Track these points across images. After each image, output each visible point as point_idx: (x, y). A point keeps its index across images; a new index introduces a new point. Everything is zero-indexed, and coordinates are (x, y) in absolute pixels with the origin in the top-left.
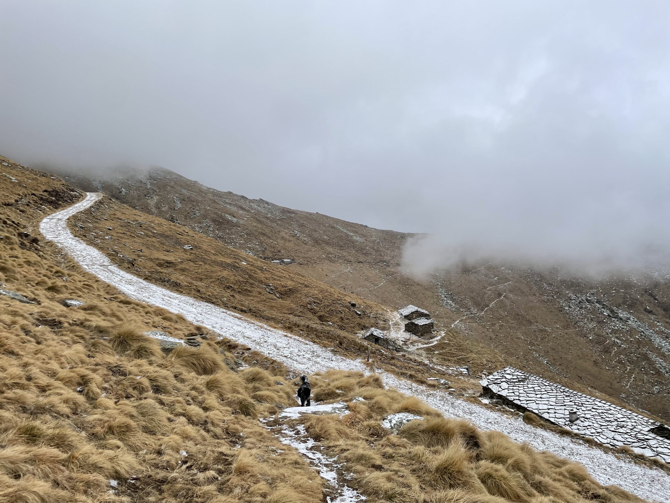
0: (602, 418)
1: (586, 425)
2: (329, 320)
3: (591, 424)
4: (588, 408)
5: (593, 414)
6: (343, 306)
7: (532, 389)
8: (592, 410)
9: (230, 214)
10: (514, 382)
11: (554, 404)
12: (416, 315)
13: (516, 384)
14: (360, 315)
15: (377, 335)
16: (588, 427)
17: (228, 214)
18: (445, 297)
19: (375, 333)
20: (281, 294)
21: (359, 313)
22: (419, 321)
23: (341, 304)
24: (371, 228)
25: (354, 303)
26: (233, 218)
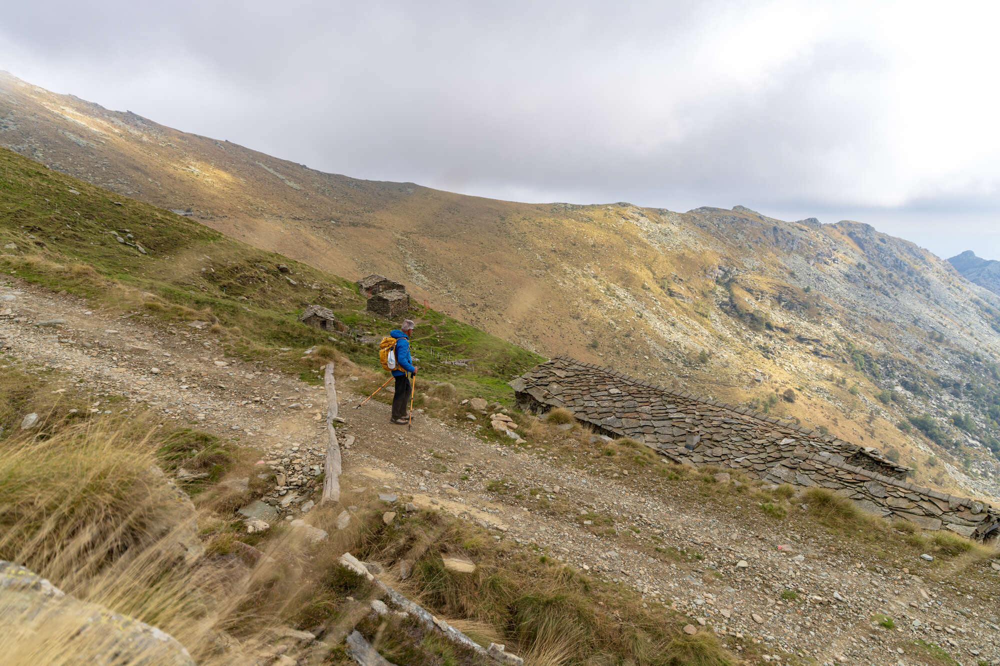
0: (745, 439)
1: (720, 455)
2: (240, 292)
3: (726, 451)
4: (714, 423)
5: (725, 432)
6: (267, 272)
7: (606, 393)
8: (723, 425)
9: (73, 132)
10: (571, 383)
11: (650, 417)
12: (384, 287)
13: (575, 385)
14: (295, 286)
15: (323, 316)
16: (723, 458)
17: (70, 132)
18: (416, 269)
19: (320, 313)
20: (150, 248)
21: (295, 283)
22: (389, 295)
23: (262, 268)
24: (312, 170)
25: (285, 266)
26: (78, 138)
